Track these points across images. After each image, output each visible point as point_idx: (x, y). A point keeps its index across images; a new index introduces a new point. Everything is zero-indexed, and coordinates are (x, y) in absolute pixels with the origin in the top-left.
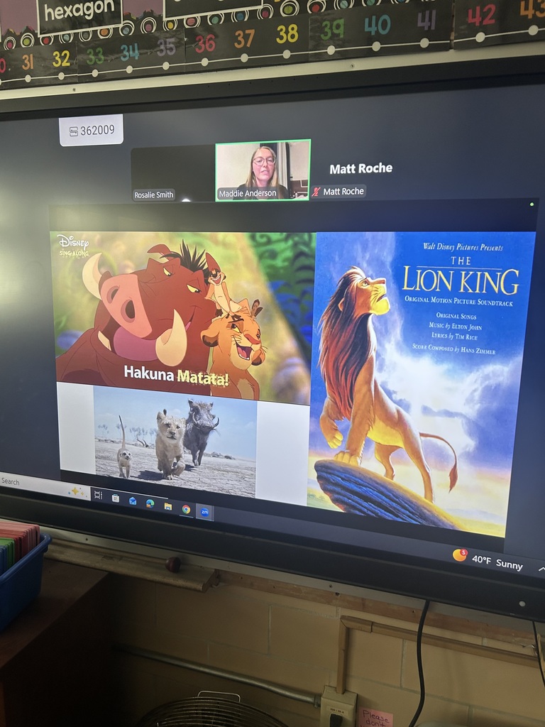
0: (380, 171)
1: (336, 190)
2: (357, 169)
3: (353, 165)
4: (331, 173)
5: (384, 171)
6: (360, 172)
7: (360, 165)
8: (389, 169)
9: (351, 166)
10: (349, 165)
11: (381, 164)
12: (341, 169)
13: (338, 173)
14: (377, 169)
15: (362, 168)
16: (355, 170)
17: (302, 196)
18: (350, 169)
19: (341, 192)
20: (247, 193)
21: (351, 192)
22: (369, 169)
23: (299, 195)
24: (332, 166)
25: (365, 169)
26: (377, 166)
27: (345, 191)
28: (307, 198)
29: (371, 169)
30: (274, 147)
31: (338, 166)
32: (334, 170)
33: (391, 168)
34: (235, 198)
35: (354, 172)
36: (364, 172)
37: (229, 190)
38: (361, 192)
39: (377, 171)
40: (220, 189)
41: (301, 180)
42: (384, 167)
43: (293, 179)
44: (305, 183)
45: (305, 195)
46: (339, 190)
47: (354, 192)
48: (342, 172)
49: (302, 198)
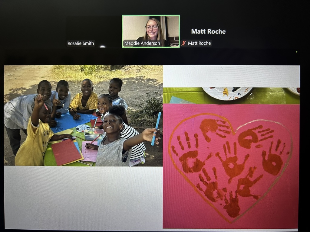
0: (219, 33)
1: (195, 42)
2: (206, 32)
3: (204, 30)
4: (192, 33)
5: (221, 33)
6: (208, 33)
7: (208, 30)
8: (224, 32)
9: (203, 30)
10: (202, 30)
11: (219, 29)
12: (197, 31)
13: (196, 33)
14: (217, 32)
15: (209, 31)
16: (205, 32)
17: (175, 45)
18: (202, 31)
19: (198, 43)
20: (142, 43)
21: (204, 44)
22: (213, 32)
23: (173, 45)
24: (192, 30)
25: (211, 32)
26: (217, 31)
27: (200, 43)
28: (178, 47)
29: (214, 32)
30: (158, 19)
31: (196, 30)
32: (194, 31)
33: (225, 32)
34: (134, 46)
35: (205, 33)
36: (211, 33)
37: (130, 41)
38: (209, 44)
39: (218, 33)
40: (125, 41)
41: (174, 36)
42: (221, 31)
43: (170, 36)
44: (177, 38)
45: (177, 45)
46: (197, 42)
47: (205, 44)
48: (198, 33)
49: (175, 47)
